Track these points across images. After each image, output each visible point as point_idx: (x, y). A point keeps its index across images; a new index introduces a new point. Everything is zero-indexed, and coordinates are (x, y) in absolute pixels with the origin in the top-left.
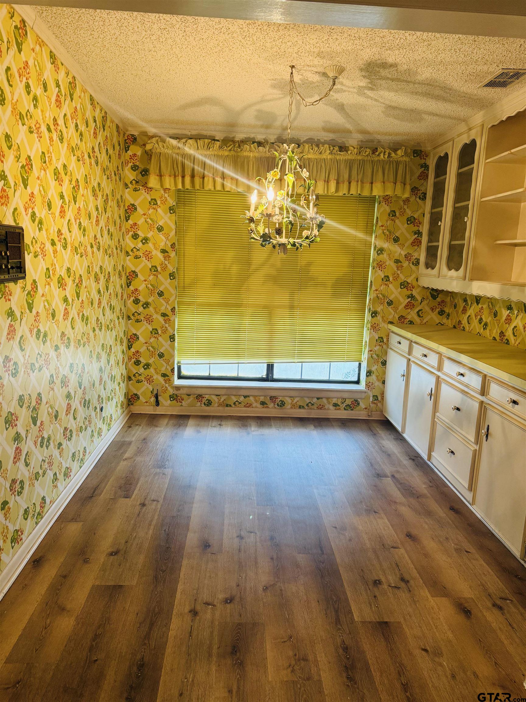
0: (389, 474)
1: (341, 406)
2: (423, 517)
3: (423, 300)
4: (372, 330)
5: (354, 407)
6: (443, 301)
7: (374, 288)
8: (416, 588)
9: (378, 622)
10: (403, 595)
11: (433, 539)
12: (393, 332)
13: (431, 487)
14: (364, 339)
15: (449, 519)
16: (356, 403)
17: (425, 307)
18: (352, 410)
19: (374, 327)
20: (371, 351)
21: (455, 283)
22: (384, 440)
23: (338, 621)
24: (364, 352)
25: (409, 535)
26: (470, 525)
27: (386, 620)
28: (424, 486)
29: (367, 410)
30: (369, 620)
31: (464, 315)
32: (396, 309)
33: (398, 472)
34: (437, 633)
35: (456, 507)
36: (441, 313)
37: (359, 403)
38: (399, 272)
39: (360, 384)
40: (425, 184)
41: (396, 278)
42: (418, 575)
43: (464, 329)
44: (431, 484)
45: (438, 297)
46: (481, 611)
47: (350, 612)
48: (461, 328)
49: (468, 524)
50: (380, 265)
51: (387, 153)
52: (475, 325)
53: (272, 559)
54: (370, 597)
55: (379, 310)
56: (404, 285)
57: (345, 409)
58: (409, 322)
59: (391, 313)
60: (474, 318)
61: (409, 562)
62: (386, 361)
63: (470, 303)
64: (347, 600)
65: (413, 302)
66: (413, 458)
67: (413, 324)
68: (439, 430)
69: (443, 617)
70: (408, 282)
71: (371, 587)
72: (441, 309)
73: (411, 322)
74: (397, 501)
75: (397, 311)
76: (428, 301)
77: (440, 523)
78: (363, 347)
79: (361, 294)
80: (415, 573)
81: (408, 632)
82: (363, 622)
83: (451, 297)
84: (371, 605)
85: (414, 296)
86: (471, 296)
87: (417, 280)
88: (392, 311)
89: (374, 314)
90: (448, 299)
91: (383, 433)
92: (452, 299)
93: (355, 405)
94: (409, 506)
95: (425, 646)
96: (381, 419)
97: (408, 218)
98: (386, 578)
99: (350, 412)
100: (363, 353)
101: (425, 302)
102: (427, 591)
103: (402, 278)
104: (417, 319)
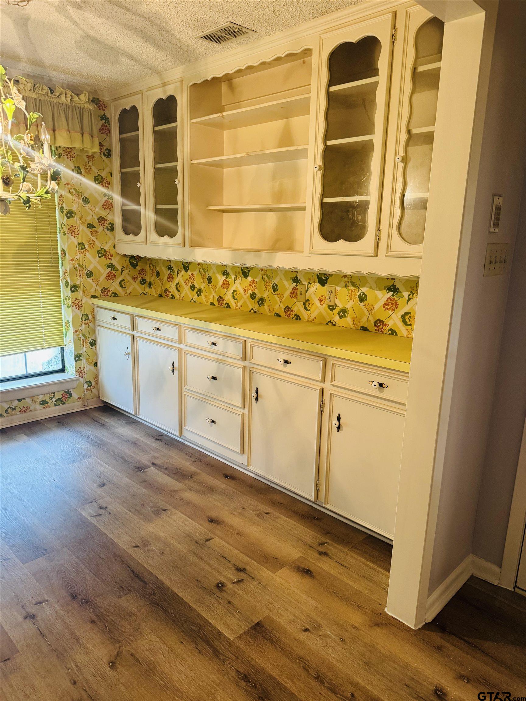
0: (149, 464)
1: (50, 402)
2: (209, 495)
3: (123, 269)
4: (75, 307)
5: (65, 400)
6: (143, 269)
7: (68, 257)
8: (256, 573)
9: (251, 628)
10: (251, 586)
11: (233, 514)
12: (99, 307)
13: (195, 462)
14: (63, 319)
15: (232, 489)
16: (68, 394)
17: (126, 276)
18: (64, 404)
19: (77, 304)
20: (76, 331)
21: (171, 250)
22: (117, 428)
23: (216, 653)
24: (67, 333)
25: (211, 520)
26: (251, 486)
27: (256, 622)
28: (188, 463)
29: (81, 400)
30: (243, 631)
31: (171, 283)
32: (97, 281)
33: (156, 458)
34: (302, 607)
35: (228, 473)
36: (143, 282)
37: (71, 394)
38: (94, 238)
39: (66, 371)
40: (108, 139)
41: (92, 245)
42: (247, 558)
43: (173, 297)
44: (193, 460)
45: (137, 266)
46: (315, 565)
47: (220, 634)
48: (169, 296)
49: (249, 486)
50: (73, 231)
51: (69, 95)
52: (186, 293)
53: (93, 622)
54: (226, 606)
55: (78, 282)
56: (102, 253)
57: (55, 405)
58: (113, 295)
59: (92, 286)
60: (184, 284)
61: (231, 548)
62: (95, 341)
63: (176, 271)
64: (207, 622)
65: (114, 272)
66: (158, 438)
67: (118, 296)
68: (191, 403)
69: (296, 587)
70: (105, 250)
71: (218, 594)
72: (142, 278)
73: (115, 295)
74: (176, 489)
75: (99, 283)
76: (129, 269)
77: (227, 495)
78: (64, 328)
79: (52, 266)
80: (246, 559)
81: (281, 621)
82: (239, 637)
83: (151, 265)
84: (232, 614)
85: (114, 265)
86: (176, 262)
87: (114, 248)
88: (93, 284)
89: (74, 288)
90: (147, 268)
91: (111, 421)
92: (152, 267)
93: (66, 398)
94: (190, 490)
95: (304, 626)
96: (101, 405)
97: (95, 177)
98: (224, 576)
99: (62, 407)
100: (64, 336)
101: (126, 272)
102: (265, 569)
103: (99, 245)
104: (120, 291)
